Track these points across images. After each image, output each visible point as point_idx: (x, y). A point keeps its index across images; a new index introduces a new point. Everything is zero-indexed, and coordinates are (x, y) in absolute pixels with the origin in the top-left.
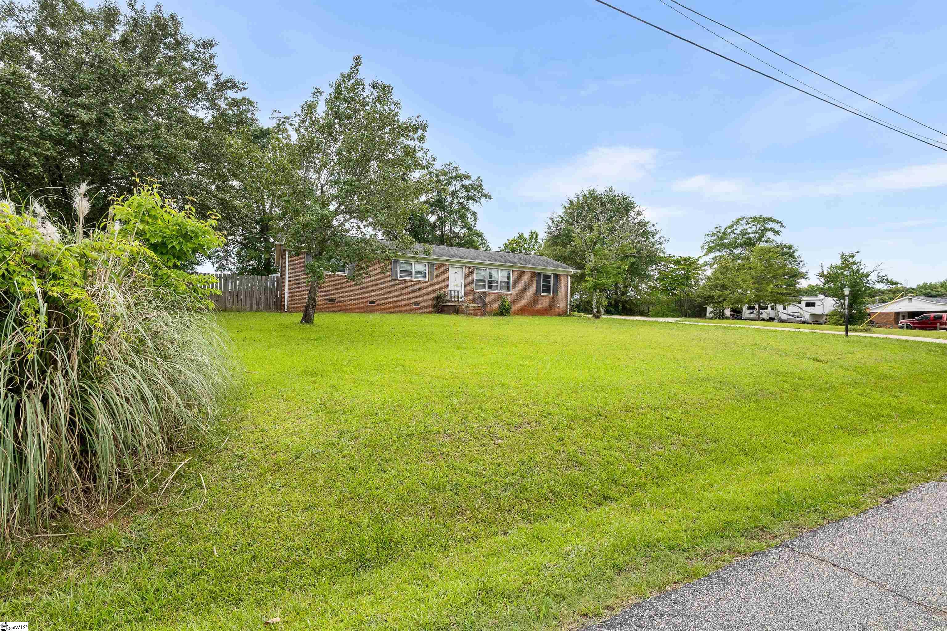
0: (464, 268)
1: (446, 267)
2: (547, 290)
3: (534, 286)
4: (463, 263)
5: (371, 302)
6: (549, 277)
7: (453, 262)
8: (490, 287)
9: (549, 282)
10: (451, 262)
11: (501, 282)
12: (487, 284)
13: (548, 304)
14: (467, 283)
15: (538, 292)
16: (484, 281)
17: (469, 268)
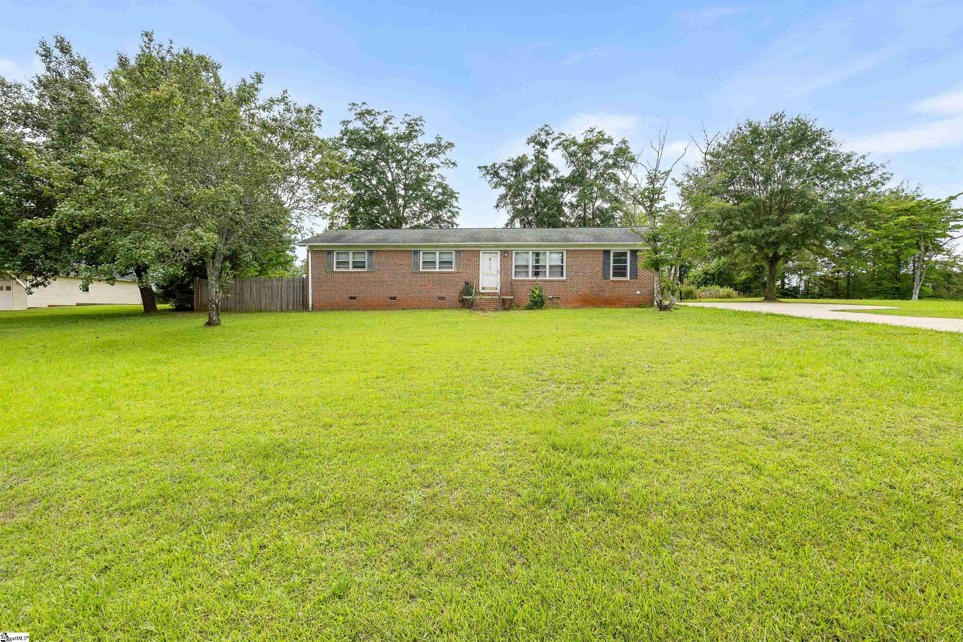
0: (499, 252)
1: (476, 254)
2: (620, 271)
3: (599, 268)
4: (498, 246)
5: (392, 298)
6: (625, 254)
7: (484, 247)
8: (537, 274)
9: (625, 261)
10: (481, 247)
11: (551, 267)
12: (530, 270)
13: (622, 291)
14: (504, 270)
15: (606, 276)
16: (527, 267)
17: (505, 251)
